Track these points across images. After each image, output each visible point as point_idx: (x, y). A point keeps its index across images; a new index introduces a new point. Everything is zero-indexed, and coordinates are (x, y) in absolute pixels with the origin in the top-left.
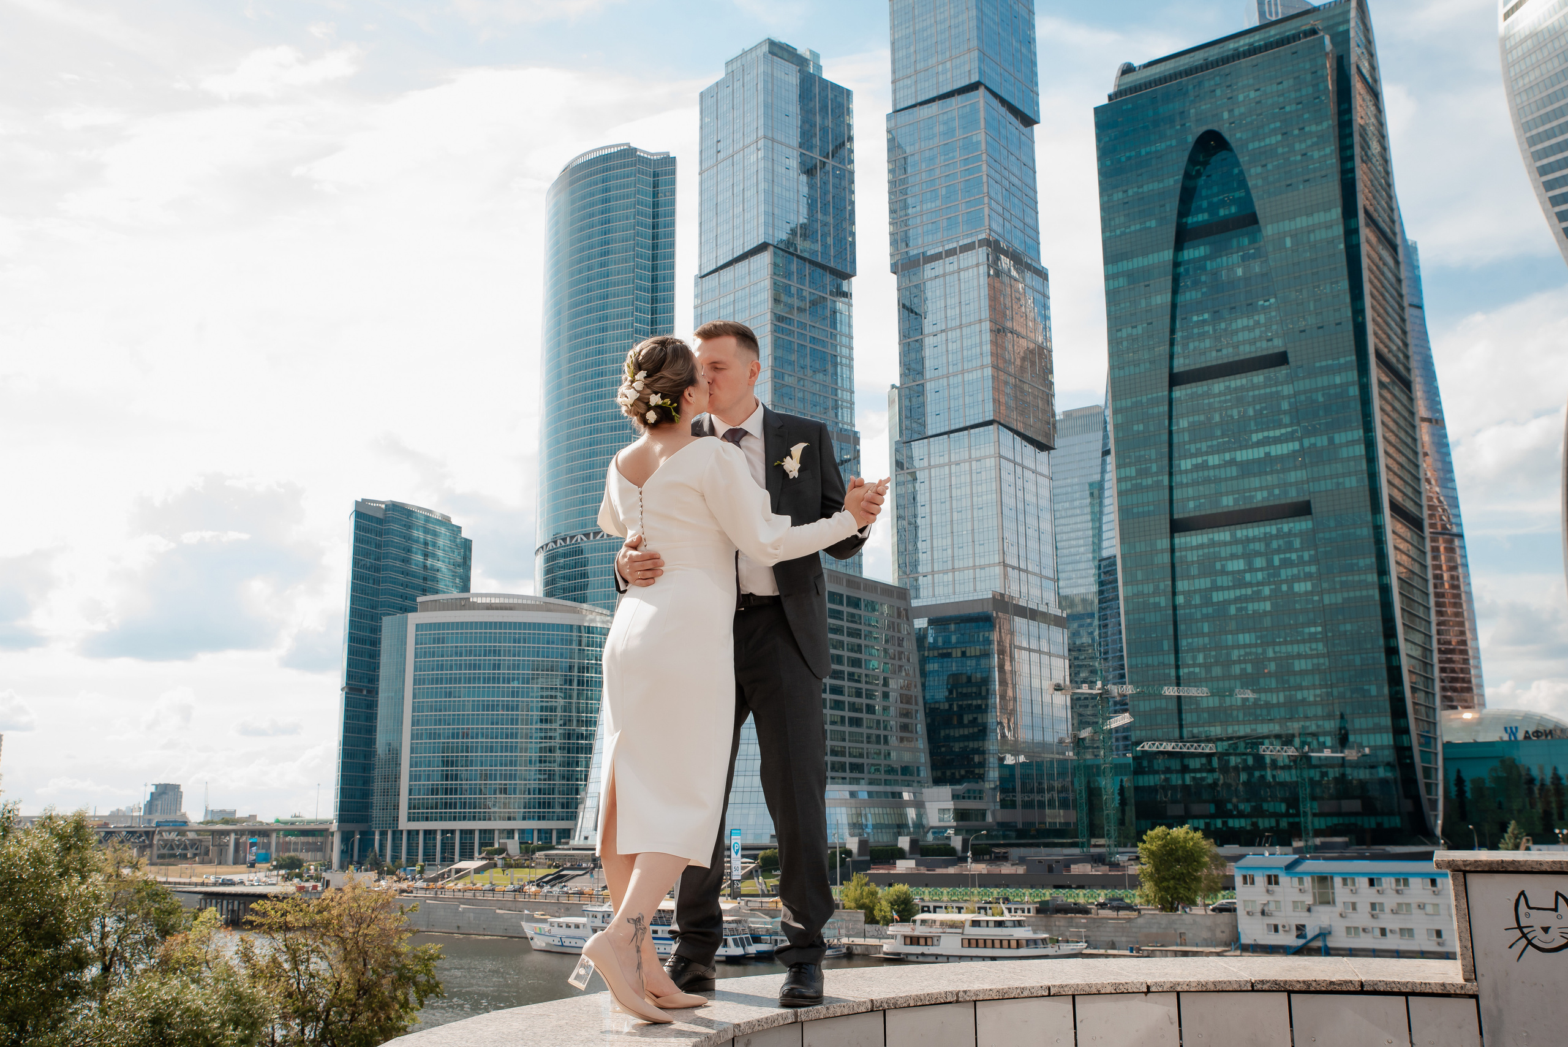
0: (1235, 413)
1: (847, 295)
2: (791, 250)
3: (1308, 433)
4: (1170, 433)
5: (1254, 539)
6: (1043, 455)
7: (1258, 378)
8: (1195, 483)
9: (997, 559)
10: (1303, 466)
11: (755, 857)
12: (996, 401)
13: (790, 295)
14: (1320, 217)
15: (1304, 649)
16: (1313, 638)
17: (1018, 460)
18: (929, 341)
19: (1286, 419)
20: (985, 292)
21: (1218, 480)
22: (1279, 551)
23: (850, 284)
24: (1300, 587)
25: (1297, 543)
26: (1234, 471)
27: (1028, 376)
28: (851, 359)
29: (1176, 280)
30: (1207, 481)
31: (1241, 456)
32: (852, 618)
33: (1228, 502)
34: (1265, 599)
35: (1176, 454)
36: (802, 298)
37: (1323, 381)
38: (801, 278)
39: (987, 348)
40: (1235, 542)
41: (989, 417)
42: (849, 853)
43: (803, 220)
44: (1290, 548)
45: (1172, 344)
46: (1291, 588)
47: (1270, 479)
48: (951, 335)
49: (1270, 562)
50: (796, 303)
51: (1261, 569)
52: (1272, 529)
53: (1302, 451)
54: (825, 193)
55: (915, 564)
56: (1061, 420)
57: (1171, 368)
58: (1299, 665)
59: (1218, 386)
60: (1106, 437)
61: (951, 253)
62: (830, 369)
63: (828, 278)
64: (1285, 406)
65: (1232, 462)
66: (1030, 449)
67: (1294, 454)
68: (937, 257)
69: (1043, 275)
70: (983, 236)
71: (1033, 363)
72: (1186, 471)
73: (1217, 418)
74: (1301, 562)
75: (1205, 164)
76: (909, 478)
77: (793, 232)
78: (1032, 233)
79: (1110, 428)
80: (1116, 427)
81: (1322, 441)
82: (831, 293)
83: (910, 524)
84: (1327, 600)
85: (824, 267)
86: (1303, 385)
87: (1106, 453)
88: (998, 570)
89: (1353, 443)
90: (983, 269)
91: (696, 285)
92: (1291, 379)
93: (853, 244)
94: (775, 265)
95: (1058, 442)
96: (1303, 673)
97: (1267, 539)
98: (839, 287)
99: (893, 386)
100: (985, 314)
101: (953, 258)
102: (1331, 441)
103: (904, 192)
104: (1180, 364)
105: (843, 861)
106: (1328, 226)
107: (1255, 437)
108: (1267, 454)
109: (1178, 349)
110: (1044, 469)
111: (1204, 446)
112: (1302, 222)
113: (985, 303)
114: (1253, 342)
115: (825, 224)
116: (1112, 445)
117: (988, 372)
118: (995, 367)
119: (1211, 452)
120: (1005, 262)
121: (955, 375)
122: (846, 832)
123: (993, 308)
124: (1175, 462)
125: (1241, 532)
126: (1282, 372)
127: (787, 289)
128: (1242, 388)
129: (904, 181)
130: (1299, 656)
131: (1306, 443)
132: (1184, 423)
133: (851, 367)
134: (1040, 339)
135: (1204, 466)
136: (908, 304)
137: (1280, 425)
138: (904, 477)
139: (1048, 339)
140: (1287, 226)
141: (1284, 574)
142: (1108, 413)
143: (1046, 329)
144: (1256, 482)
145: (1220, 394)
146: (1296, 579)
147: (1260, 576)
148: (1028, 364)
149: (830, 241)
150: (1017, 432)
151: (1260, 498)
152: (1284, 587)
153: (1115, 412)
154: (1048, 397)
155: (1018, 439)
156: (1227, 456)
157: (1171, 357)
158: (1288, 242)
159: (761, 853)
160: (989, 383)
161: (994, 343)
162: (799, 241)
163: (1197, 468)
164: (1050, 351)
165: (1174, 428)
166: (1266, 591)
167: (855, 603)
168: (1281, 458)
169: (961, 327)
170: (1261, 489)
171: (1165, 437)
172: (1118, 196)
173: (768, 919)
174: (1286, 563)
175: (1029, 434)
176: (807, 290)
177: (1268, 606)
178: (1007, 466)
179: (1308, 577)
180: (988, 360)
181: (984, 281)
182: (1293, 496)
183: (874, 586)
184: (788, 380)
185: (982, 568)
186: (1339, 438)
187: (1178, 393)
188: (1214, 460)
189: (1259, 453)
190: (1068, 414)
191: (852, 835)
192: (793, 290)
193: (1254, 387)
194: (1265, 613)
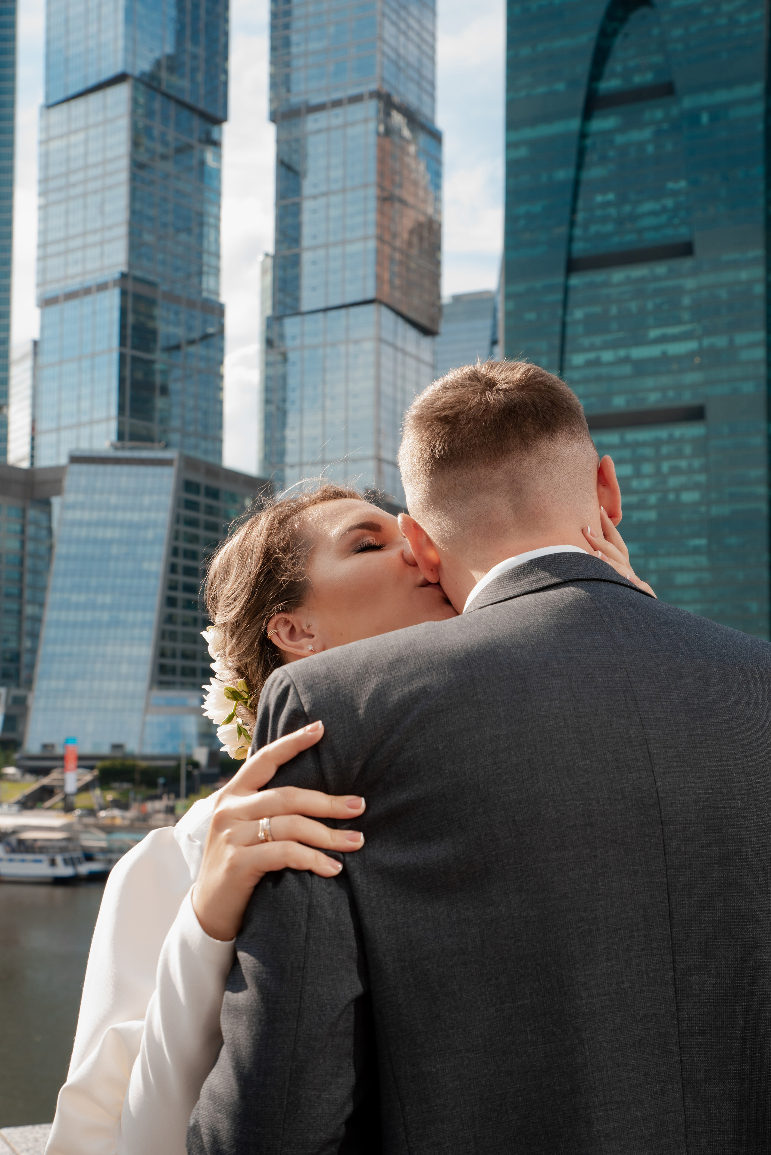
0: (633, 306)
1: (216, 144)
2: (155, 84)
3: (709, 332)
4: (564, 325)
5: (644, 444)
6: (426, 342)
7: (661, 269)
8: (586, 381)
9: (370, 452)
10: (700, 367)
11: (91, 768)
12: (378, 278)
13: (150, 137)
14: (741, 92)
15: (687, 561)
16: (697, 551)
17: (399, 344)
18: (308, 205)
19: (686, 316)
20: (372, 152)
21: (610, 378)
22: (669, 457)
23: (220, 132)
24: (689, 497)
25: (688, 450)
26: (627, 369)
27: (415, 251)
28: (218, 218)
29: (581, 153)
30: (599, 378)
31: (638, 353)
32: (210, 510)
33: (619, 402)
34: (650, 508)
35: (568, 347)
36: (165, 144)
37: (728, 276)
38: (165, 119)
39: (372, 217)
40: (624, 445)
41: (371, 294)
42: (196, 765)
43: (169, 49)
44: (679, 455)
45: (572, 224)
46: (678, 497)
47: (665, 380)
48: (334, 199)
49: (658, 469)
50: (160, 149)
51: (649, 476)
52: (662, 433)
53: (700, 352)
54: (196, 19)
55: (282, 453)
56: (448, 306)
57: (569, 252)
58: (681, 578)
59: (618, 275)
60: (495, 327)
61: (337, 103)
62: (196, 230)
63: (196, 123)
64: (686, 301)
65: (626, 360)
66: (412, 334)
67: (691, 355)
68: (320, 107)
69: (436, 136)
70: (373, 86)
71: (421, 238)
72: (578, 368)
73: (614, 310)
74: (691, 471)
75: (623, 20)
76: (279, 358)
77: (158, 64)
78: (428, 88)
79: (501, 315)
80: (508, 314)
81: (721, 341)
82: (200, 141)
83: (278, 409)
84: (715, 511)
85: (192, 109)
86: (708, 279)
87: (494, 342)
88: (371, 465)
89: (752, 345)
90: (372, 126)
91: (41, 115)
92: (695, 272)
93: (226, 84)
94: (135, 102)
95: (443, 327)
96: (685, 587)
97: (657, 444)
98: (208, 134)
99: (267, 255)
100: (372, 177)
101: (339, 111)
102: (731, 342)
103: (287, 26)
104: (579, 248)
105: (189, 774)
106: (748, 102)
107: (653, 334)
108: (664, 354)
109: (578, 232)
110: (427, 356)
111: (598, 340)
112: (721, 96)
113: (372, 165)
114: (657, 228)
115: (194, 57)
116: (501, 336)
117: (372, 244)
118: (380, 239)
119: (606, 346)
120: (398, 119)
121: (335, 244)
122: (194, 741)
123: (381, 174)
124: (567, 356)
125: (633, 436)
126: (687, 264)
127: (148, 130)
128: (643, 280)
129: (288, 13)
130: (682, 569)
131: (706, 342)
132: (578, 314)
133: (217, 228)
134: (430, 210)
135: (596, 363)
136: (286, 160)
137: (679, 322)
138: (276, 357)
139: (438, 211)
140: (705, 99)
141: (674, 482)
142: (500, 300)
143: (438, 199)
144: (649, 382)
145: (620, 284)
146: (685, 488)
147: (647, 483)
148: (415, 240)
149: (200, 77)
150: (399, 314)
151: (653, 399)
152: (671, 497)
153: (508, 296)
154: (435, 277)
155: (400, 322)
156: (622, 353)
157: (570, 239)
158: (705, 118)
159: (99, 764)
160: (371, 258)
161: (381, 212)
162: (164, 75)
163: (589, 364)
164: (440, 225)
165: (569, 319)
166: (653, 499)
167: (213, 493)
168: (678, 358)
169: (344, 190)
170: (654, 390)
171: (557, 328)
172: (525, 51)
173: (102, 835)
174: (675, 471)
175: (413, 315)
176: (171, 136)
177: (652, 515)
178: (388, 351)
179: (697, 486)
180: (372, 230)
181: (372, 139)
182: (687, 399)
183: (234, 476)
184: (148, 238)
185: (355, 461)
186: (741, 339)
187: (575, 281)
188: (607, 356)
189: (654, 351)
190: (457, 299)
191: (201, 745)
192: (156, 133)
193: (656, 279)
194: (650, 523)
